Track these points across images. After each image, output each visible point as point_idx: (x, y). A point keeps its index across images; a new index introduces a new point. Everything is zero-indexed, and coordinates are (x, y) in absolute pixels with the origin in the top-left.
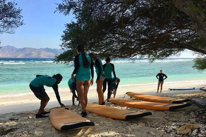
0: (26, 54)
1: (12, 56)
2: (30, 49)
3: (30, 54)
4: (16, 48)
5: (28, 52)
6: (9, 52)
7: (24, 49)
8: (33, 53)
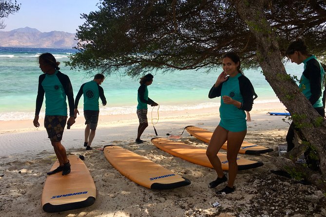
0: (55, 42)
1: (34, 45)
2: (62, 33)
3: (62, 41)
4: (39, 32)
5: (58, 39)
6: (29, 39)
7: (51, 34)
8: (67, 39)
